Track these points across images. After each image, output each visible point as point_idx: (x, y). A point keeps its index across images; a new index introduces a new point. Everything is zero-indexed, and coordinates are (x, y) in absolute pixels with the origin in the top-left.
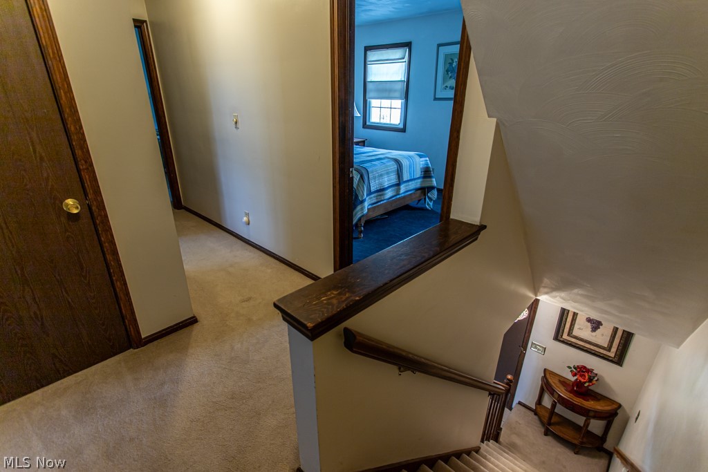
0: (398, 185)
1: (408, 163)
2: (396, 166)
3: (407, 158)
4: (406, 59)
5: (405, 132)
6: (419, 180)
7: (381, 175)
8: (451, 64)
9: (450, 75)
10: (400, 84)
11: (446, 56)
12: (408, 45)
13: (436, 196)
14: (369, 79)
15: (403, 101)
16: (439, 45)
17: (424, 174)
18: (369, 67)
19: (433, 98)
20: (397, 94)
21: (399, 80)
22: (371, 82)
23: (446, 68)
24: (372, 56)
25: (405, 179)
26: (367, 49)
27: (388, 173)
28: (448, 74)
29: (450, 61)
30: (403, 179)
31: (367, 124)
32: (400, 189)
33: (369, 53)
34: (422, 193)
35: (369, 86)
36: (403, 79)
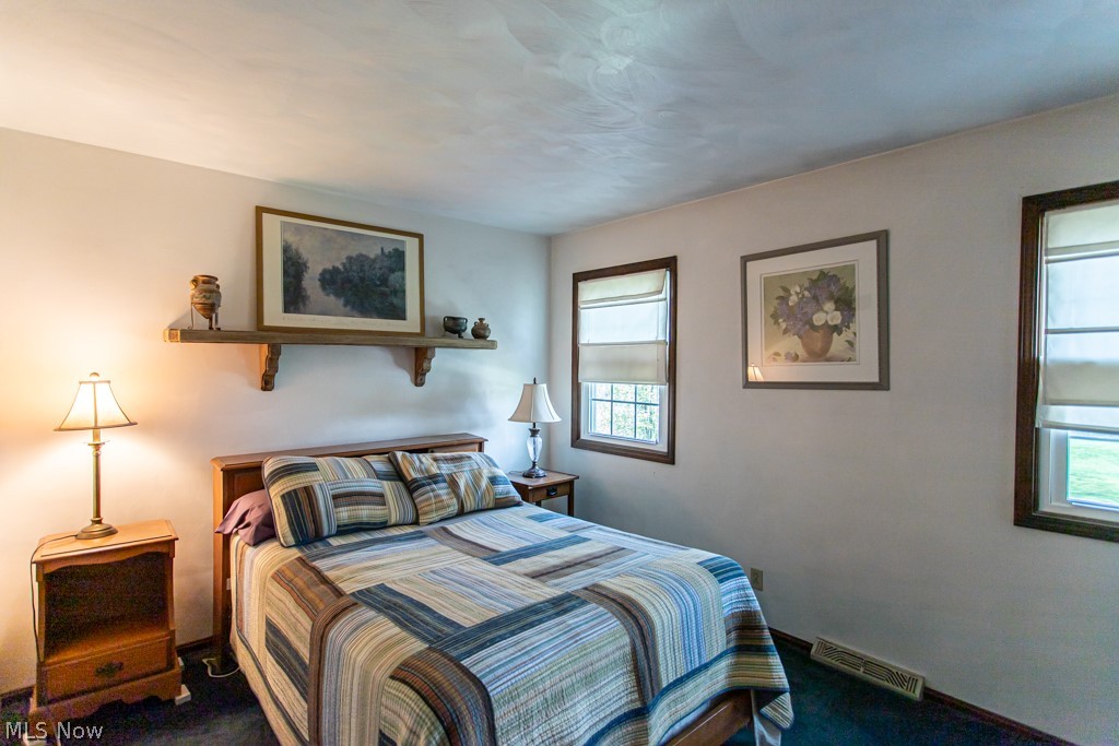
0: (640, 714)
1: (675, 612)
2: (627, 639)
3: (671, 591)
4: (666, 293)
5: (672, 462)
6: (724, 664)
7: (560, 697)
8: (783, 299)
9: (784, 325)
10: (654, 348)
11: (768, 282)
12: (669, 264)
13: (790, 714)
14: (583, 339)
15: (665, 388)
16: (745, 260)
17: (740, 637)
18: (584, 314)
19: (740, 382)
20: (649, 373)
21: (653, 338)
22: (588, 345)
23: (772, 310)
24: (589, 290)
25: (667, 676)
26: (579, 278)
27: (589, 680)
28: (776, 323)
29: (782, 294)
30: (659, 683)
31: (583, 437)
32: (645, 732)
33: (581, 285)
34: (735, 709)
35: (584, 354)
36: (661, 338)
